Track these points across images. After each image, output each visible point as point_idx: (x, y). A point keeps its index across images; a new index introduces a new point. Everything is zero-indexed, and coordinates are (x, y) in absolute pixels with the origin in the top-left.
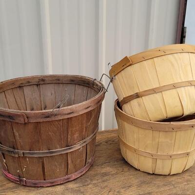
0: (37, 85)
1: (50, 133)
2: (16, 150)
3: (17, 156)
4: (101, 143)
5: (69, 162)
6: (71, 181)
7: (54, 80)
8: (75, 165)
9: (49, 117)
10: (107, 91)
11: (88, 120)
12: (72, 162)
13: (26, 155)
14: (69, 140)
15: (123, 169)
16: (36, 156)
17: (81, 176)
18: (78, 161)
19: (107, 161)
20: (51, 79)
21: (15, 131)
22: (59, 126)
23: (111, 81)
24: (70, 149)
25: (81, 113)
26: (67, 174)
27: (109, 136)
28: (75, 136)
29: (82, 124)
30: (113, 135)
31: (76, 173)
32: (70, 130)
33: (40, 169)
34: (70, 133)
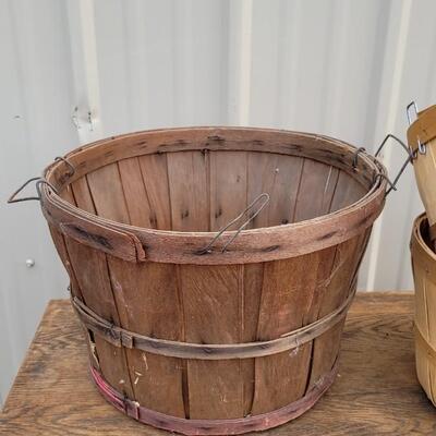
0: (203, 152)
1: (207, 298)
2: (118, 330)
3: (117, 343)
4: (359, 330)
5: (259, 382)
6: (260, 432)
7: (246, 143)
8: (276, 392)
9: (205, 253)
10: (392, 188)
11: (325, 271)
12: (267, 383)
13: (140, 347)
14: (261, 322)
15: (418, 424)
16: (165, 353)
17: (290, 422)
18: (286, 381)
19: (371, 390)
20: (240, 138)
21: (113, 278)
22: (235, 281)
23: (411, 159)
24: (262, 347)
25: (303, 251)
26: (250, 412)
27: (386, 311)
28: (281, 313)
29: (305, 282)
30: (397, 309)
31: (275, 413)
32: (266, 295)
33: (177, 390)
34: (265, 305)
